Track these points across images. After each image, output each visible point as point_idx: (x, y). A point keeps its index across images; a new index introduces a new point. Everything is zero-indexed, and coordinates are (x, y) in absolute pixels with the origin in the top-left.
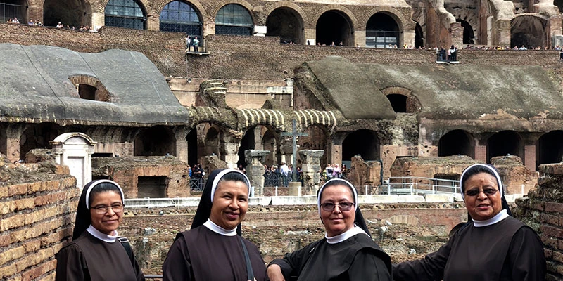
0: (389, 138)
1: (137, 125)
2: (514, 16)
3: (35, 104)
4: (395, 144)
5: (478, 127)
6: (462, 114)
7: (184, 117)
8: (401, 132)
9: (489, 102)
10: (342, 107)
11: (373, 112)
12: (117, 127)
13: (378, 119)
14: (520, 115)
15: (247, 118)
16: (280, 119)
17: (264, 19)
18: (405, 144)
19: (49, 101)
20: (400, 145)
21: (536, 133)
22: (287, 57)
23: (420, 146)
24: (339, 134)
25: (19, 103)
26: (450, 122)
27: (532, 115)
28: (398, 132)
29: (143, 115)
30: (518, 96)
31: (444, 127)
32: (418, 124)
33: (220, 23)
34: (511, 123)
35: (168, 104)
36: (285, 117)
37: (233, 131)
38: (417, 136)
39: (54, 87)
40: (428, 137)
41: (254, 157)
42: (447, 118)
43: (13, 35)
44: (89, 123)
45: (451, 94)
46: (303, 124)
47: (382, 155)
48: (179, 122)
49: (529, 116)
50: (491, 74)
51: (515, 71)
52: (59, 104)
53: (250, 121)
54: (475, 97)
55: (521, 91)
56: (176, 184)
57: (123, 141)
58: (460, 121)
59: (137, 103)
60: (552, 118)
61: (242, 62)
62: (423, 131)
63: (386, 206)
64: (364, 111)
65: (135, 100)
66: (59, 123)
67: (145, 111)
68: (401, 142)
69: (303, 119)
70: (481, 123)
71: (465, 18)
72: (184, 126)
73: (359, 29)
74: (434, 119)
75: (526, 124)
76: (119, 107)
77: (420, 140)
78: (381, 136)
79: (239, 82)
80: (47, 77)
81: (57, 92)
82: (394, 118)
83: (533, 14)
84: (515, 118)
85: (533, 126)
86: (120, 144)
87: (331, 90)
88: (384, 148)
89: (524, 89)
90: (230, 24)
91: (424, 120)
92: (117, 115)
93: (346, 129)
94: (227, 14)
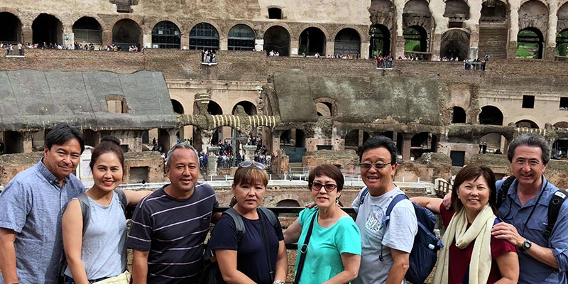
0: (312, 134)
1: (142, 129)
2: (447, 29)
3: (79, 119)
4: (316, 137)
5: (371, 128)
6: (362, 119)
7: (173, 123)
8: (320, 130)
9: (385, 110)
10: (282, 113)
11: (302, 117)
12: (129, 130)
13: (304, 122)
14: (401, 121)
15: (215, 122)
16: (237, 122)
17: (262, 35)
18: (322, 137)
19: (88, 115)
20: (319, 138)
21: (411, 134)
22: (271, 65)
23: (332, 139)
24: (277, 132)
25: (68, 119)
26: (353, 124)
27: (410, 121)
28: (318, 130)
29: (147, 122)
30: (408, 105)
31: (349, 127)
32: (332, 125)
33: (232, 38)
34: (394, 127)
35: (165, 114)
36: (241, 121)
37: (205, 131)
38: (331, 132)
39: (94, 104)
40: (338, 133)
41: (210, 151)
42: (351, 122)
43: (86, 57)
44: (111, 129)
45: (362, 103)
46: (253, 126)
47: (307, 144)
48: (170, 126)
49: (407, 121)
50: (398, 86)
51: (417, 83)
52: (94, 117)
53: (217, 125)
54: (377, 105)
55: (411, 101)
56: (154, 171)
57: (135, 137)
58: (360, 124)
59: (144, 114)
60: (422, 124)
61: (239, 70)
62: (335, 130)
63: (281, 187)
64: (296, 116)
65: (144, 111)
66: (93, 129)
67: (148, 120)
68: (320, 136)
69: (253, 122)
70: (374, 125)
71: (422, 24)
72: (173, 128)
73: (330, 40)
74: (343, 122)
75: (404, 127)
76: (132, 117)
77: (333, 135)
78: (306, 133)
79: (237, 83)
80: (92, 97)
81: (95, 108)
82: (316, 121)
83: (461, 29)
84: (397, 123)
85: (409, 129)
86: (133, 139)
87: (280, 100)
88: (308, 140)
89: (415, 99)
90: (239, 38)
91: (336, 123)
92: (130, 122)
93: (282, 129)
94: (237, 31)
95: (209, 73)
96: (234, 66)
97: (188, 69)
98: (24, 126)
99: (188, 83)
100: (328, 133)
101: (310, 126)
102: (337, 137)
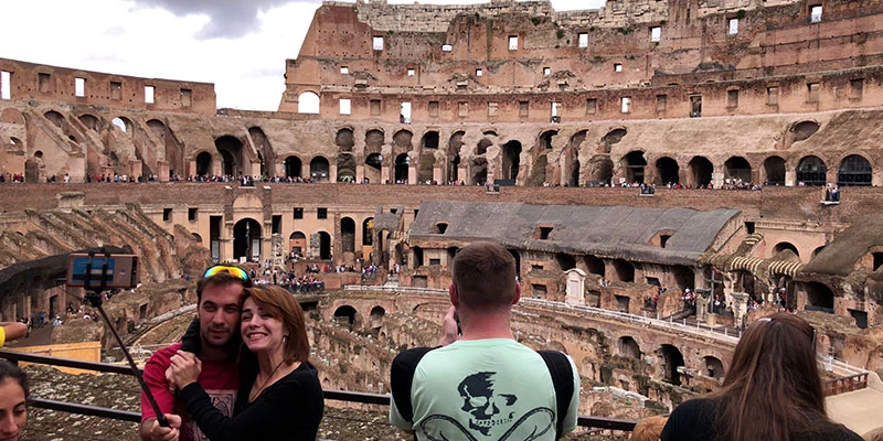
4: (846, 298)
8: (850, 288)
13: (831, 275)
95: (830, 214)
96: (860, 205)
97: (807, 208)
98: (574, 250)
99: (804, 225)
100: (860, 294)
101: (839, 281)
102: (871, 301)
